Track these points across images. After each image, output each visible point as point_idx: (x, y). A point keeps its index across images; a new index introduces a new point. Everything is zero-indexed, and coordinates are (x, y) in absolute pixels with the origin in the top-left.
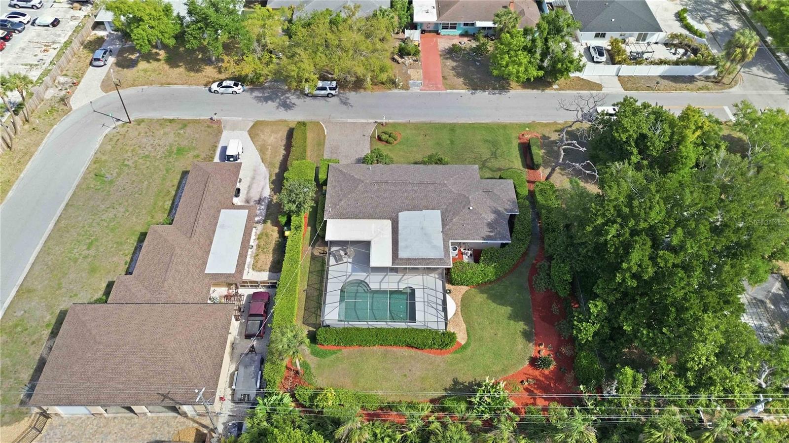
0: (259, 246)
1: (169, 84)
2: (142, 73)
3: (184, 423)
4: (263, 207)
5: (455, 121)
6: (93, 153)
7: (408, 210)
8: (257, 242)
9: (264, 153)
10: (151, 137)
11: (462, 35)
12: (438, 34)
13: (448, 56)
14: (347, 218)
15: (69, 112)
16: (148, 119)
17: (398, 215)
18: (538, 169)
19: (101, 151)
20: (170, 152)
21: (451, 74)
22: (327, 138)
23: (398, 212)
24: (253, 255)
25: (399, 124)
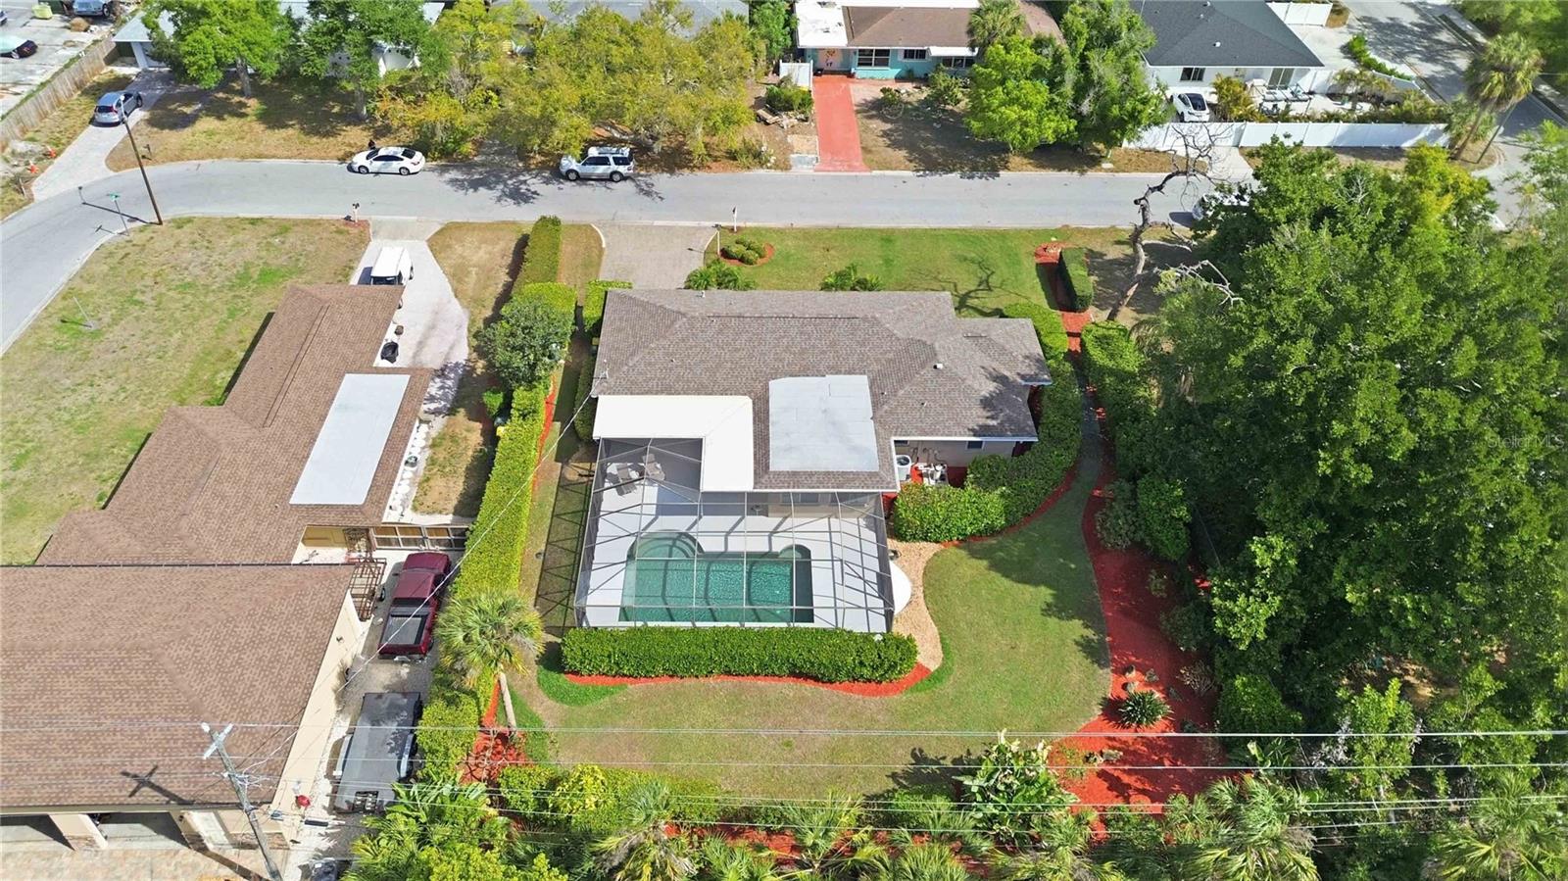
0: (432, 462)
1: (260, 156)
2: (203, 138)
3: (195, 866)
4: (449, 383)
5: (893, 225)
6: (64, 279)
7: (791, 376)
8: (428, 453)
9: (460, 281)
10: (204, 250)
11: (899, 79)
12: (850, 75)
13: (874, 112)
14: (646, 393)
15: (25, 205)
16: (200, 219)
17: (767, 385)
18: (1084, 310)
19: (85, 275)
20: (244, 278)
21: (882, 144)
22: (606, 252)
23: (767, 381)
24: (418, 480)
25: (768, 230)
